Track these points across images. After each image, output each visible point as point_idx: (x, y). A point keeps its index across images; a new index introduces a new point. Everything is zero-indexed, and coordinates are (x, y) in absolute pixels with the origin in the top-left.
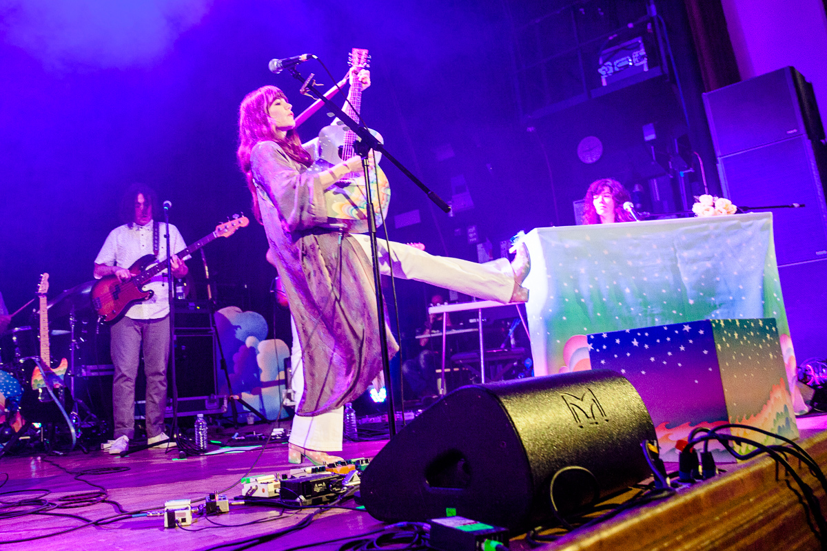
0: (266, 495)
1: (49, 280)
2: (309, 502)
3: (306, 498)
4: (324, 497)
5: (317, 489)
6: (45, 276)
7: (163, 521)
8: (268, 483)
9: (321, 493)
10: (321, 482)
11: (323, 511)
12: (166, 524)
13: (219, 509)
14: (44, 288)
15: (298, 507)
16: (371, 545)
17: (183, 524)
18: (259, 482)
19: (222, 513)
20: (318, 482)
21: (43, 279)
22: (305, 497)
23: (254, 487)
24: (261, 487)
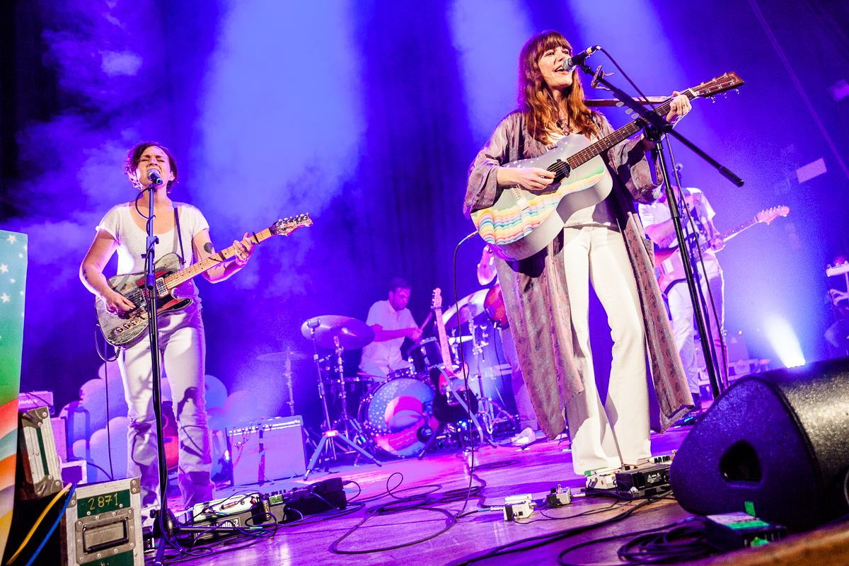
0: (604, 487)
1: (441, 294)
2: (642, 493)
3: (639, 490)
4: (658, 488)
5: (651, 480)
6: (437, 292)
7: (503, 515)
8: (605, 475)
9: (655, 484)
10: (655, 472)
11: (651, 502)
12: (506, 518)
13: (559, 502)
14: (438, 302)
15: (630, 498)
16: (660, 541)
17: (521, 517)
18: (598, 475)
19: (562, 505)
20: (652, 473)
21: (436, 294)
22: (637, 488)
23: (593, 480)
24: (600, 479)
